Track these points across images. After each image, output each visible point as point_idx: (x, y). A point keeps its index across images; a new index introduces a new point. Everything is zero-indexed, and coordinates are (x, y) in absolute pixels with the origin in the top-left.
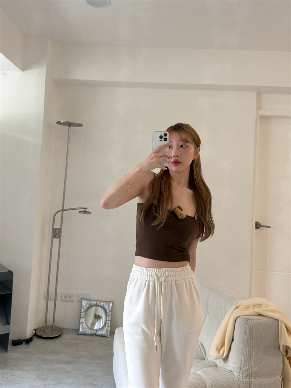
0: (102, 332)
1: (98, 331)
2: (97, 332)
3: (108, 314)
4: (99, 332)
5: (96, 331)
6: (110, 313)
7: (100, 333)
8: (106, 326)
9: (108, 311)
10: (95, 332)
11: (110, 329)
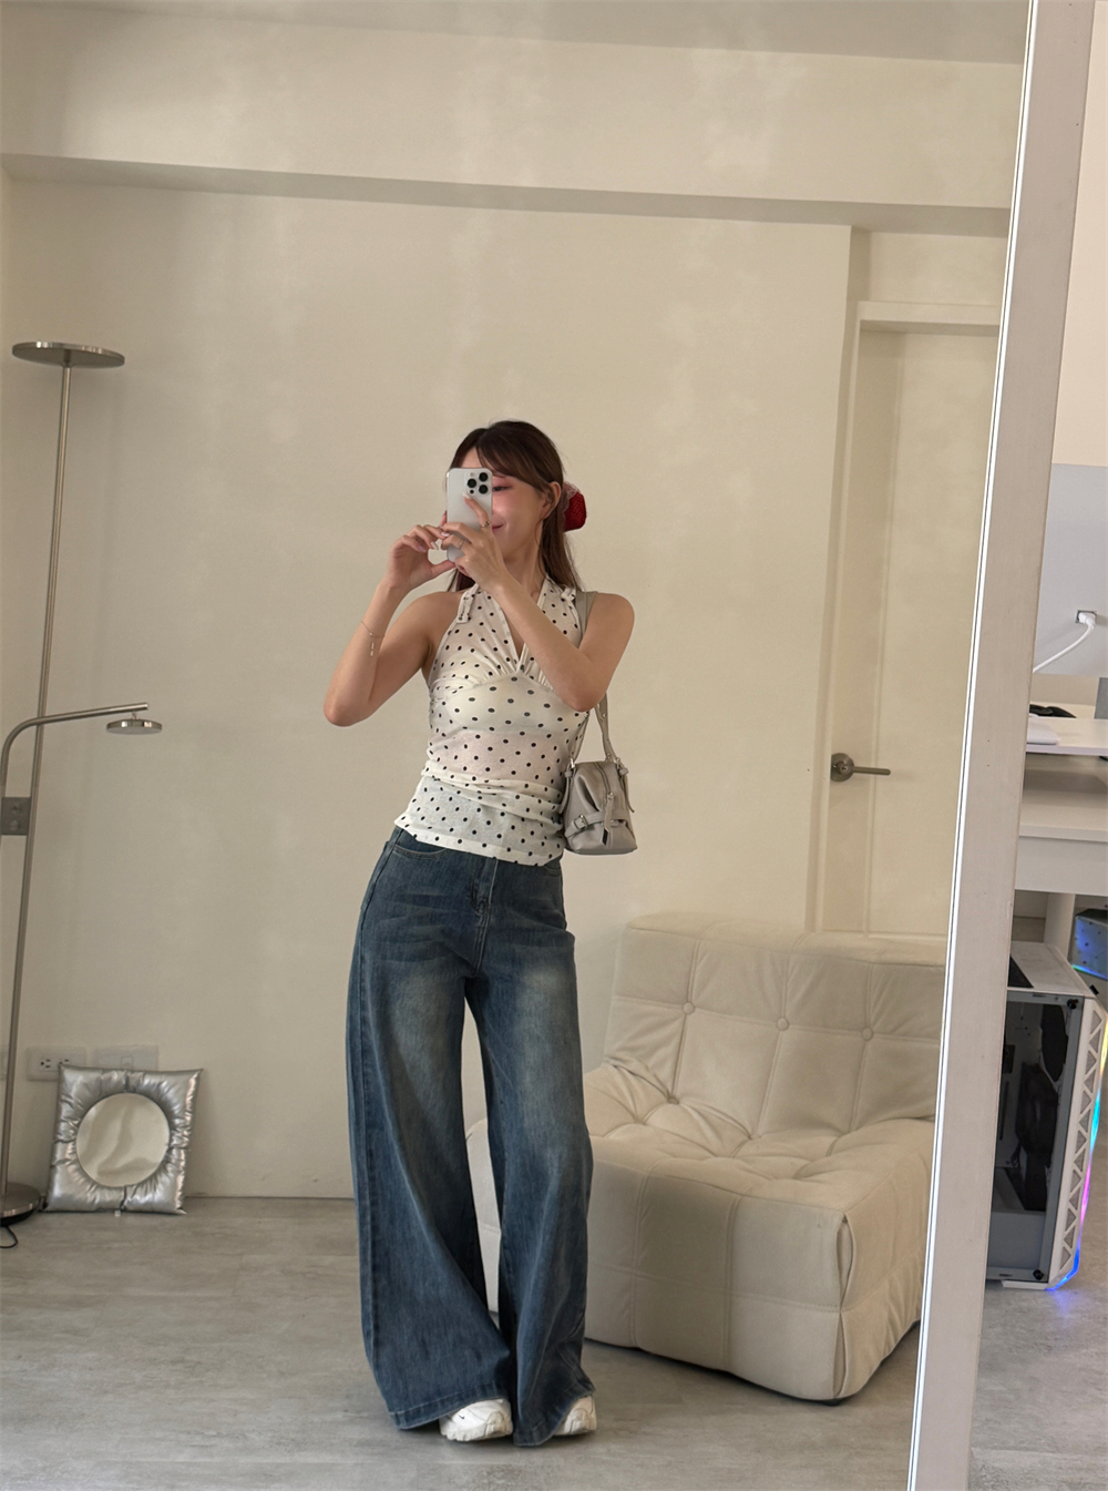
0: (149, 1197)
1: (134, 1193)
2: (129, 1198)
3: (177, 1121)
4: (137, 1197)
5: (123, 1194)
6: (188, 1118)
7: (141, 1198)
8: (170, 1168)
9: (176, 1109)
10: (122, 1198)
11: (186, 1181)
